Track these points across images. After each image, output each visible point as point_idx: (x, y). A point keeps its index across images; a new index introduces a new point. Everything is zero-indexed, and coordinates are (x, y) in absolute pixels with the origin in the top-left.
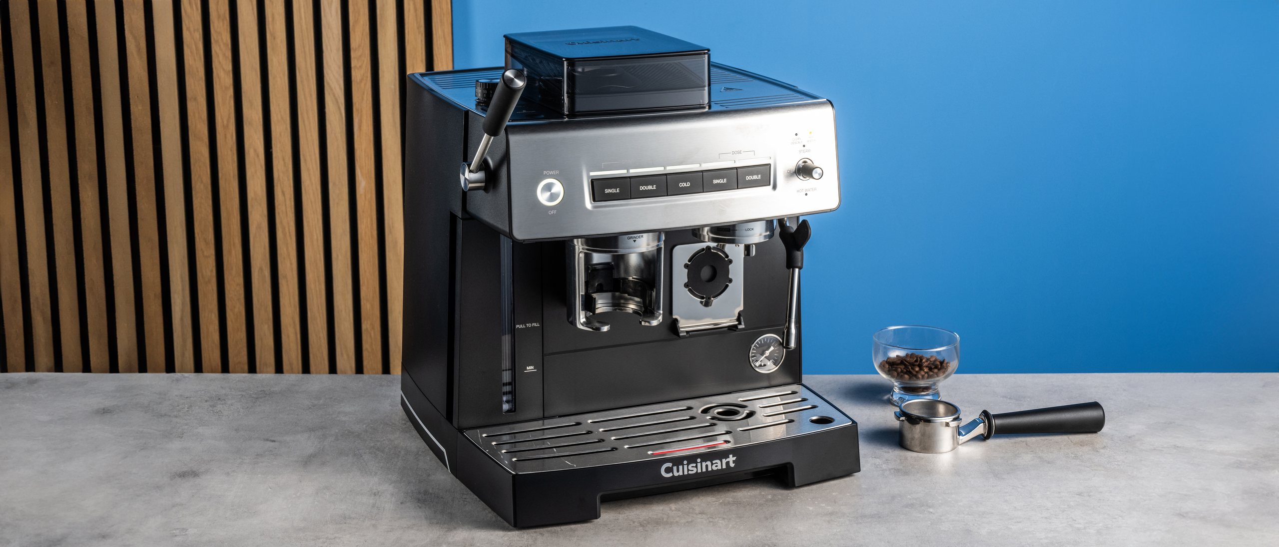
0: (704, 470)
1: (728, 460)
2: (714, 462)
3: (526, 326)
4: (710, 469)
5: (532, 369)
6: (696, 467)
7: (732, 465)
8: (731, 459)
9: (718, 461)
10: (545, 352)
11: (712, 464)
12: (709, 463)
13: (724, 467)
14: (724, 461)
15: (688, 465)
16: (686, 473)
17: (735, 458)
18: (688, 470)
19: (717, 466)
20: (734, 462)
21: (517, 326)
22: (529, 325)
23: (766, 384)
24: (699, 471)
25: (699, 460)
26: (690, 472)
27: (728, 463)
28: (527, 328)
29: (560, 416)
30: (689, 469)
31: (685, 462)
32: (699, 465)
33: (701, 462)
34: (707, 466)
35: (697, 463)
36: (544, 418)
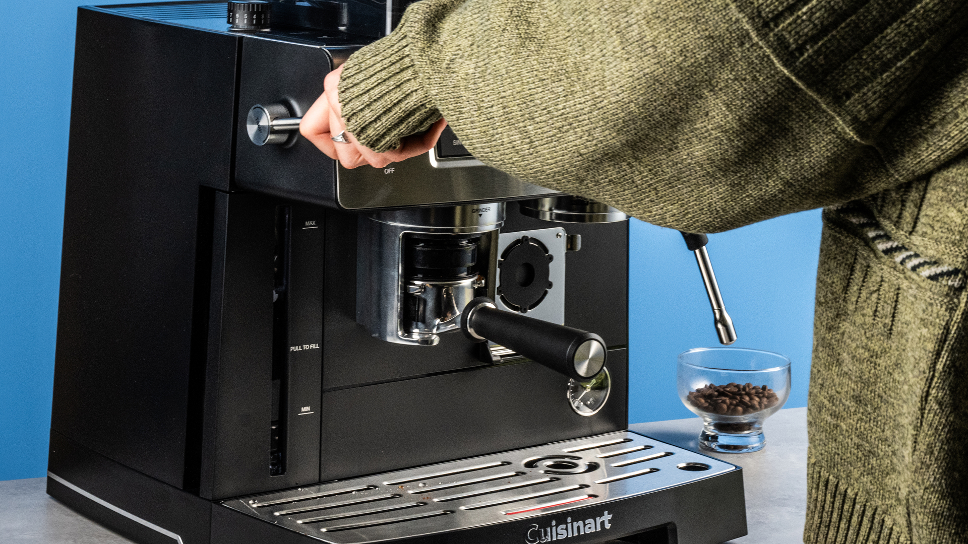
0: (576, 534)
1: (603, 519)
2: (587, 522)
3: (302, 348)
4: (582, 533)
5: (308, 412)
6: (566, 529)
7: (608, 526)
8: (607, 517)
9: (591, 521)
10: (324, 388)
11: (585, 525)
12: (581, 523)
13: (599, 529)
14: (599, 520)
15: (557, 526)
16: (554, 539)
17: (610, 516)
18: (557, 534)
19: (590, 528)
20: (610, 521)
21: (292, 348)
22: (306, 347)
23: (586, 431)
24: (570, 536)
25: (569, 520)
26: (560, 537)
27: (603, 523)
28: (304, 351)
29: (340, 480)
30: (559, 532)
31: (554, 523)
32: (569, 525)
33: (572, 522)
34: (578, 528)
35: (566, 523)
36: (320, 482)
